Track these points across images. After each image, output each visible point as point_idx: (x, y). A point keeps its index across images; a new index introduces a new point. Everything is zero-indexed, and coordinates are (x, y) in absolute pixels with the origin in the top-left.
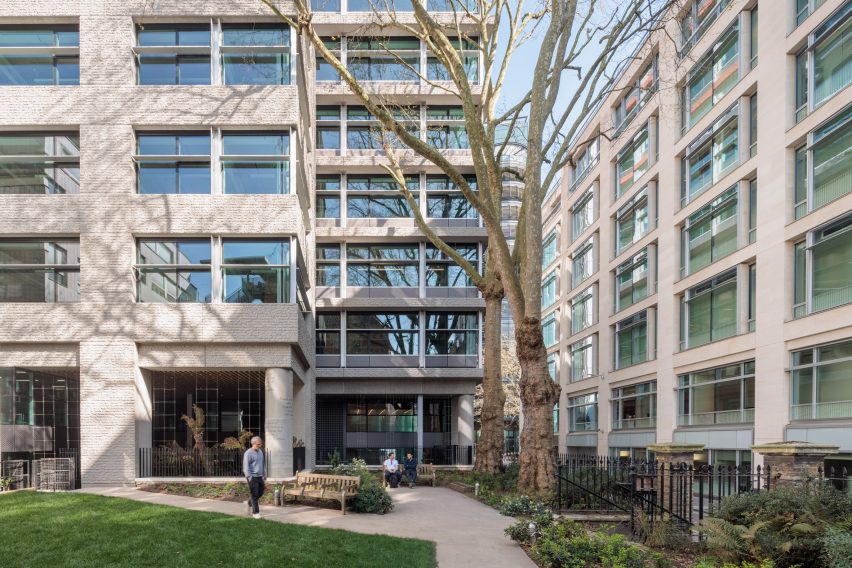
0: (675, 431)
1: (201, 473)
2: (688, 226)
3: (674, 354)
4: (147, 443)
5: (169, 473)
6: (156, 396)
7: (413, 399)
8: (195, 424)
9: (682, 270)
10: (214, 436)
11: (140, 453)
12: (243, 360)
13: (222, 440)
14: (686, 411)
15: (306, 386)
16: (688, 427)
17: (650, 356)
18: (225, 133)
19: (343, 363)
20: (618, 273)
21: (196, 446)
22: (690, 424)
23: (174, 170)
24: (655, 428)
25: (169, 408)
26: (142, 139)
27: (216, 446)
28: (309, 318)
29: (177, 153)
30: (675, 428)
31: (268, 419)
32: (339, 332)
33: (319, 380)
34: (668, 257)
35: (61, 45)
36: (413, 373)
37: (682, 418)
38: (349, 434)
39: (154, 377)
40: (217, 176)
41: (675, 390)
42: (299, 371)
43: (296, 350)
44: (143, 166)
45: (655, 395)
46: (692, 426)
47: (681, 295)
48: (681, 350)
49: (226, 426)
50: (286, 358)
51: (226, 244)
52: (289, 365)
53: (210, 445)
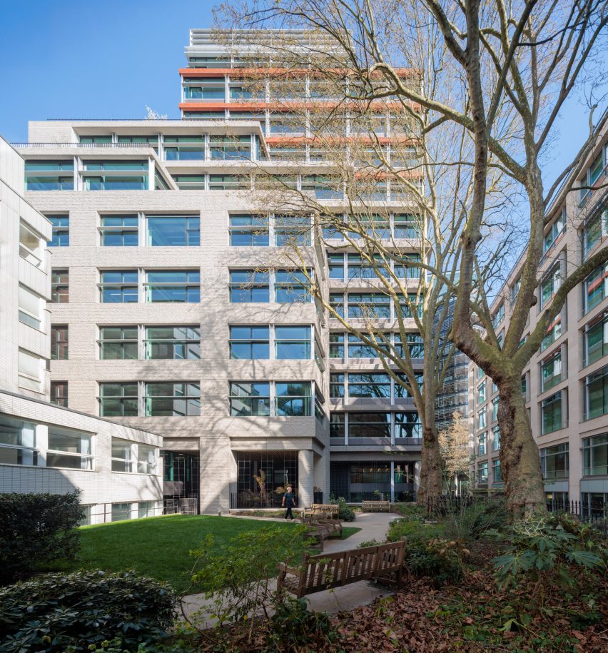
0: (582, 480)
1: (264, 506)
2: (587, 329)
3: (580, 423)
4: (235, 490)
5: (247, 506)
6: (240, 465)
7: (388, 464)
8: (260, 481)
9: (584, 363)
10: (271, 486)
11: (231, 495)
12: (287, 446)
13: (275, 489)
14: (589, 466)
15: (323, 457)
16: (591, 476)
17: (564, 425)
18: (277, 327)
19: (346, 443)
20: (542, 364)
21: (261, 492)
22: (591, 474)
23: (250, 345)
24: (568, 478)
25: (247, 472)
26: (233, 329)
27: (272, 492)
28: (325, 420)
29: (251, 337)
30: (581, 477)
31: (300, 477)
32: (344, 424)
33: (332, 453)
34: (574, 352)
35: (190, 281)
36: (388, 449)
37: (586, 471)
38: (352, 485)
39: (239, 455)
40: (273, 349)
41: (581, 450)
42: (318, 450)
43: (315, 440)
44: (233, 343)
45: (568, 453)
46: (592, 476)
47: (583, 380)
48: (584, 420)
49: (277, 480)
50: (309, 445)
51: (278, 385)
52: (311, 449)
53: (269, 491)
